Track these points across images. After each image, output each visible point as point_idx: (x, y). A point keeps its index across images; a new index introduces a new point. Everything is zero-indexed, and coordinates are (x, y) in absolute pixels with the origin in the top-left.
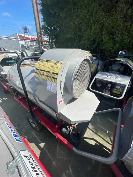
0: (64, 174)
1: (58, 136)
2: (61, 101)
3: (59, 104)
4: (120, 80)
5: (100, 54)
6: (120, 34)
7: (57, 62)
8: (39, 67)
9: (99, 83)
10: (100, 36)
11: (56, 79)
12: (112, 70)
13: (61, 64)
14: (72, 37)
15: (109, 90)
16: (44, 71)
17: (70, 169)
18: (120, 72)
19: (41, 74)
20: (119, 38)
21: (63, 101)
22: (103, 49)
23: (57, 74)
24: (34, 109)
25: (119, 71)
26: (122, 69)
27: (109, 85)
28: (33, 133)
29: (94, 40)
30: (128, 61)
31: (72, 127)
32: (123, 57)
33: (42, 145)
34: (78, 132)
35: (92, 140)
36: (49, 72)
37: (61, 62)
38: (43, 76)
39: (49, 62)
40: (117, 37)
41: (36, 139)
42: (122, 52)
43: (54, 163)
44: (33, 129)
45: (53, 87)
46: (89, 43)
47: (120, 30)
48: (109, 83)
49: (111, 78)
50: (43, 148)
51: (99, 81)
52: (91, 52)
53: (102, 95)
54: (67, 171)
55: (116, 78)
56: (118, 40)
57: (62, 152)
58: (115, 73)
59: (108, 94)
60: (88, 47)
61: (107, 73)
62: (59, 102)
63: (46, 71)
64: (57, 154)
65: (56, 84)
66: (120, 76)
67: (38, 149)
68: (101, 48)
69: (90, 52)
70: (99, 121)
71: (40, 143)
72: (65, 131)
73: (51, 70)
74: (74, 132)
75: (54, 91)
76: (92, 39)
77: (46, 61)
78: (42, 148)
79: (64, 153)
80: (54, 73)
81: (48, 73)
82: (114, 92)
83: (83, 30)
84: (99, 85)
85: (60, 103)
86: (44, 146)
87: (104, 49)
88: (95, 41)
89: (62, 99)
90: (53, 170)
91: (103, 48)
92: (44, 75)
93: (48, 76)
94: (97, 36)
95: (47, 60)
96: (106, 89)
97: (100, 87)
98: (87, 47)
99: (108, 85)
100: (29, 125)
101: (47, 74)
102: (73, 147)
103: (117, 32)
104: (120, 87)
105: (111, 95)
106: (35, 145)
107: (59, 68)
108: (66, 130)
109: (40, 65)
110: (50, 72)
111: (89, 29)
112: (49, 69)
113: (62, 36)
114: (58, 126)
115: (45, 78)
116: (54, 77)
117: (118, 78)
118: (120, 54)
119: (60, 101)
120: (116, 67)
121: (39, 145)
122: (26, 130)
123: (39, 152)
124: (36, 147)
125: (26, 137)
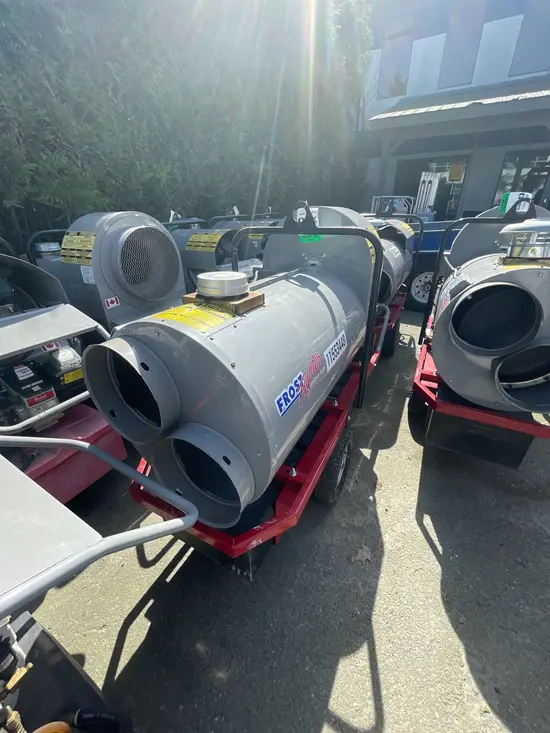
28: (351, 485)
33: (367, 452)
41: (360, 470)
50: (370, 448)
67: (378, 457)
71: (366, 458)
78: (372, 450)
86: (366, 447)
106: (375, 466)
121: (369, 458)
122: (353, 513)
123: (382, 453)
124: (377, 461)
125: (371, 498)
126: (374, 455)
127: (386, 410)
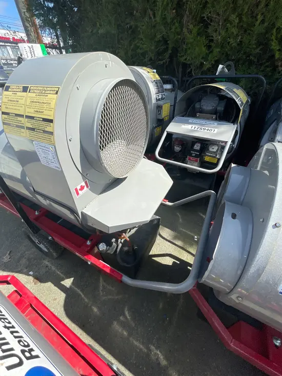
0: (115, 323)
1: (91, 260)
2: (82, 188)
3: (78, 194)
4: (215, 132)
5: (182, 77)
6: (221, 24)
7: (48, 89)
8: (8, 107)
9: (177, 143)
10: (179, 30)
11: (52, 133)
12: (202, 111)
13: (57, 93)
14: (113, 32)
15: (196, 156)
16: (22, 116)
17: (127, 313)
18: (218, 114)
19: (17, 126)
20: (220, 34)
21: (87, 187)
22: (187, 64)
23: (51, 121)
24: (37, 213)
25: (215, 112)
26: (221, 108)
27: (197, 147)
28: (47, 263)
29: (165, 41)
30: (235, 90)
31: (121, 240)
32: (224, 80)
33: (68, 283)
34: (133, 246)
35: (168, 258)
36: (32, 118)
37: (57, 89)
38: (23, 130)
39: (29, 92)
40: (216, 31)
41: (54, 272)
42: (223, 68)
43: (95, 310)
44: (44, 256)
45: (50, 157)
46: (153, 48)
47: (221, 13)
48: (196, 142)
49: (199, 129)
50: (70, 287)
51: (177, 139)
52: (157, 72)
53: (185, 169)
54: (121, 318)
55: (210, 129)
56: (218, 38)
57: (109, 287)
58: (208, 119)
59: (194, 166)
60: (153, 58)
61: (191, 120)
62: (76, 190)
63: (27, 117)
64: (101, 292)
65: (55, 146)
66: (216, 123)
67: (60, 291)
68: (182, 60)
69: (155, 71)
70: (181, 220)
71: (63, 280)
72: (105, 248)
73: (37, 111)
74: (126, 249)
75: (55, 165)
76: (159, 36)
77: (21, 88)
78: (68, 288)
79: (113, 289)
80: (45, 120)
81: (33, 121)
82: (207, 159)
83: (137, 12)
84: (177, 149)
85: (80, 192)
86: (73, 283)
87: (189, 63)
88: (168, 44)
89: (83, 184)
90: (92, 322)
91: (186, 59)
92: (23, 127)
93: (33, 129)
94: (170, 29)
95: (23, 87)
96: (191, 155)
97: (180, 151)
98: (151, 59)
99: (195, 146)
100: (34, 249)
101: (29, 124)
102: (122, 276)
103: (216, 18)
104: (217, 148)
105: (201, 167)
106: (53, 285)
107: (53, 105)
108: (107, 246)
109: (11, 101)
110: (34, 117)
111: (151, 10)
112: (32, 110)
113: (87, 29)
114: (91, 240)
115: (28, 135)
116: (46, 130)
117: (213, 129)
118: (220, 72)
119: (79, 188)
120: (208, 104)
121: (62, 282)
122: (29, 260)
123: (63, 296)
124: (56, 288)
125: (31, 273)
126: (63, 288)
127: (116, 326)
